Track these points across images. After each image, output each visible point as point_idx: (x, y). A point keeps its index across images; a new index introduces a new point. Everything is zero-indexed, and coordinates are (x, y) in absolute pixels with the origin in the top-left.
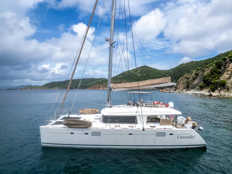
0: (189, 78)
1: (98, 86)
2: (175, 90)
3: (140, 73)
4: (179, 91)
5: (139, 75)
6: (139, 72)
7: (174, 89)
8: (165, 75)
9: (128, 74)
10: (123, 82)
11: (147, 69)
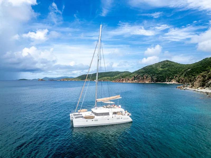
1: (121, 79)
3: (161, 67)
5: (161, 69)
6: (161, 66)
8: (187, 70)
9: (150, 68)
10: (144, 76)
11: (169, 63)
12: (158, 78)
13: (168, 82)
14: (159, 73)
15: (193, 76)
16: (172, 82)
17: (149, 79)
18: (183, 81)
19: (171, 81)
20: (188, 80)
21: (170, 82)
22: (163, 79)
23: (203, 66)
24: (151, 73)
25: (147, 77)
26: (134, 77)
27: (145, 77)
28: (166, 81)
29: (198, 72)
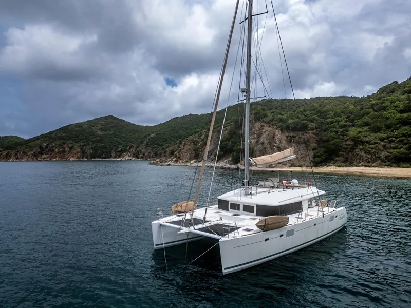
0: (198, 142)
2: (177, 161)
3: (101, 129)
4: (183, 162)
5: (100, 133)
6: (100, 126)
7: (174, 159)
8: (149, 135)
9: (76, 129)
10: (65, 146)
11: (114, 121)
12: (95, 149)
13: (115, 157)
14: (98, 141)
15: (160, 145)
16: (123, 157)
17: (77, 152)
18: (144, 154)
19: (123, 155)
20: (152, 154)
21: (119, 157)
22: (106, 152)
23: (172, 130)
24: (81, 140)
25: (71, 148)
26: (41, 147)
27: (67, 149)
28: (111, 157)
29: (166, 139)
